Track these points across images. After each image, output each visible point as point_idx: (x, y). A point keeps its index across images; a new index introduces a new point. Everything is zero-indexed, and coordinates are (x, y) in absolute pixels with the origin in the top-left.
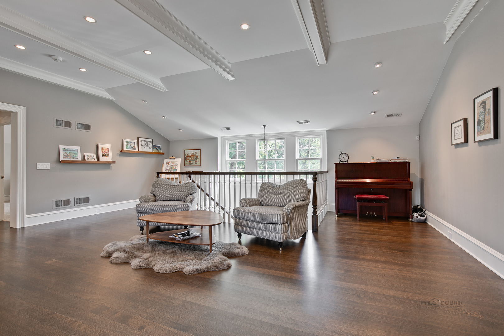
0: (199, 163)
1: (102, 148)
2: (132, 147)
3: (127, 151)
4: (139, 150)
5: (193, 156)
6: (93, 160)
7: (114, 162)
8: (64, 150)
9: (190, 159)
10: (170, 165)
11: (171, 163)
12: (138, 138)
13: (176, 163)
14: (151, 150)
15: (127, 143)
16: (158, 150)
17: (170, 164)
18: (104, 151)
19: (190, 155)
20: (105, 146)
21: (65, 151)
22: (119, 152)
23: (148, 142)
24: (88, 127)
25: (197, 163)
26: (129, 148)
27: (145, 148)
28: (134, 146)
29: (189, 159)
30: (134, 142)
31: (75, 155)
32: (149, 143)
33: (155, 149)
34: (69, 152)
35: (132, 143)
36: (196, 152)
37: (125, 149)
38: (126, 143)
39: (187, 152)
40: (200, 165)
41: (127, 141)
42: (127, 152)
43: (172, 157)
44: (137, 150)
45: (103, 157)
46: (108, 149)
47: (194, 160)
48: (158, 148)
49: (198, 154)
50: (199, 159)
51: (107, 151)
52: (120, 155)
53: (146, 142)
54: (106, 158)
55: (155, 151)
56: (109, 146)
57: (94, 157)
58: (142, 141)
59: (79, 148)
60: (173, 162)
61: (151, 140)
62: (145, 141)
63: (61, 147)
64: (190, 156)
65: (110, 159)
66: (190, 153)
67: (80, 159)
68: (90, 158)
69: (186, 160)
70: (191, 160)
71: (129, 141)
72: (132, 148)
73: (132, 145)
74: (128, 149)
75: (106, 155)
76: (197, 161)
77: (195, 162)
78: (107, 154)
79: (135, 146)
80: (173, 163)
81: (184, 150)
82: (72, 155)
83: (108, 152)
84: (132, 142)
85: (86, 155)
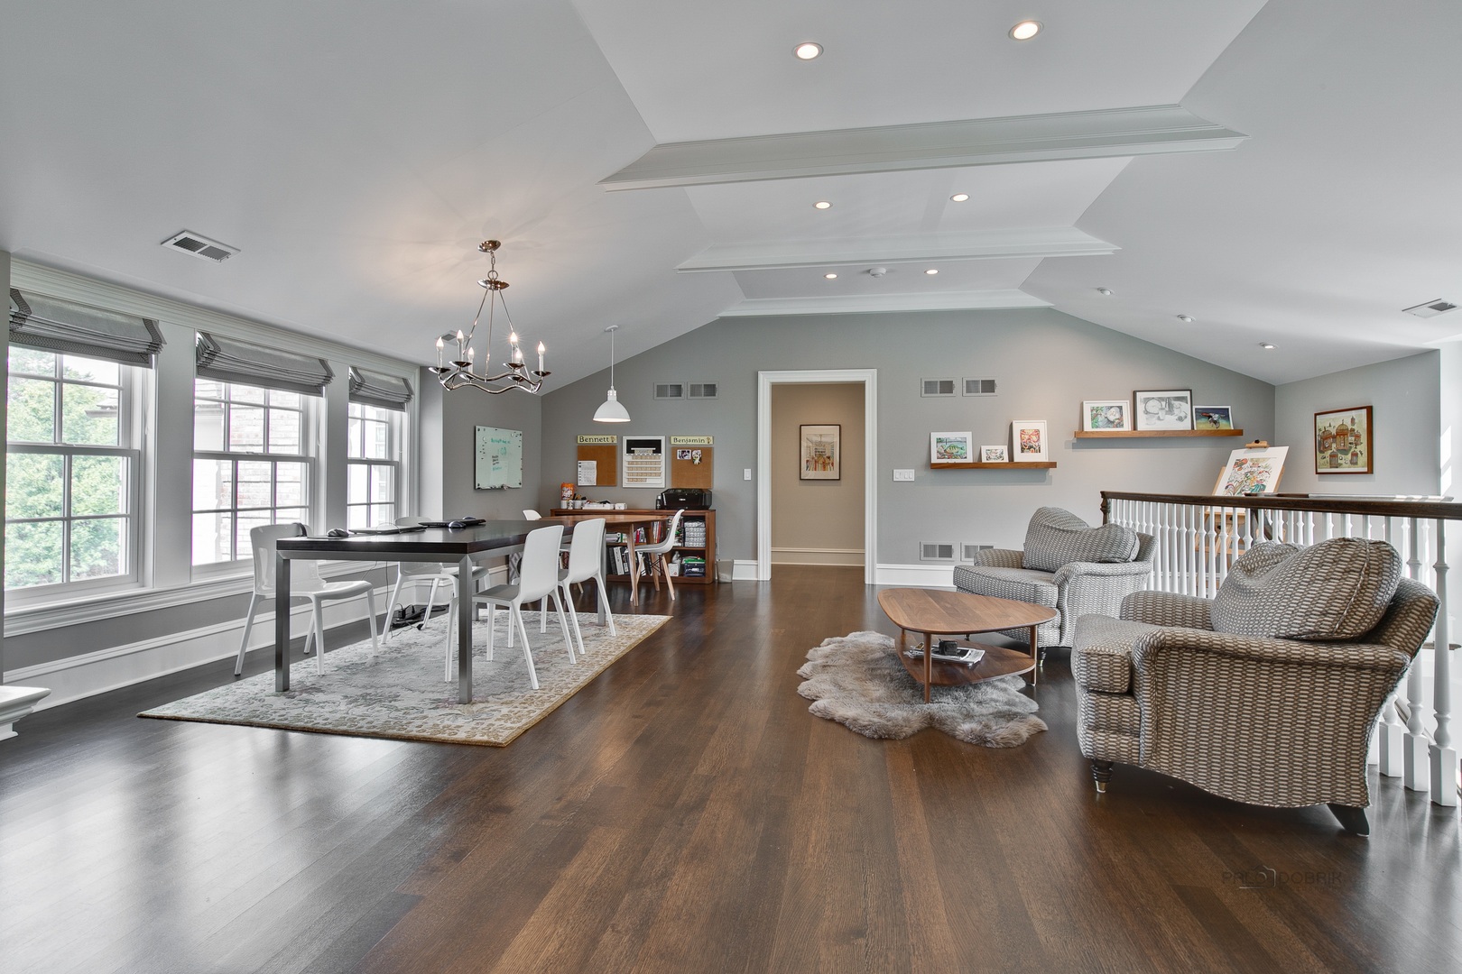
0: (1363, 459)
1: (1023, 432)
2: (1110, 422)
3: (1092, 433)
4: (1135, 428)
5: (1344, 435)
6: (999, 461)
7: (1053, 465)
8: (939, 441)
9: (1334, 445)
10: (1243, 472)
11: (1249, 463)
12: (1135, 393)
13: (1269, 462)
14: (1186, 425)
15: (1094, 412)
16: (1215, 422)
17: (1246, 468)
18: (1027, 437)
19: (1334, 432)
20: (1029, 426)
21: (941, 444)
22: (1072, 438)
23: (1173, 402)
24: (989, 386)
25: (1356, 463)
26: (1100, 423)
27: (1159, 418)
28: (1118, 416)
29: (1330, 448)
30: (1120, 408)
31: (960, 451)
32: (1176, 403)
33: (1204, 420)
34: (948, 444)
35: (1112, 410)
36: (1353, 420)
37: (1088, 427)
38: (1092, 411)
39: (1324, 422)
40: (1365, 469)
41: (1096, 405)
42: (1092, 436)
43: (1257, 442)
44: (1127, 427)
45: (1022, 452)
46: (1037, 432)
47: (1345, 452)
48: (1216, 417)
49: (1361, 427)
50: (1363, 447)
51: (1035, 438)
52: (1075, 446)
53: (1164, 403)
54: (1031, 454)
55: (1204, 425)
56: (1041, 426)
57: (1002, 453)
58: (1147, 400)
59: (968, 435)
60: (1258, 460)
61: (1187, 394)
62: (1160, 399)
63: (935, 436)
64: (1334, 437)
65: (1042, 457)
66: (1332, 423)
67: (970, 459)
68: (993, 456)
69: (1321, 452)
70: (1338, 450)
71: (1100, 405)
72: (1113, 422)
73: (1113, 415)
74: (1097, 427)
75: (1030, 447)
76: (1356, 455)
77: (1349, 456)
78: (1033, 444)
79: (1121, 419)
80: (1256, 463)
81: (1316, 415)
82: (954, 451)
83: (1038, 440)
84: (1111, 407)
85: (984, 448)
